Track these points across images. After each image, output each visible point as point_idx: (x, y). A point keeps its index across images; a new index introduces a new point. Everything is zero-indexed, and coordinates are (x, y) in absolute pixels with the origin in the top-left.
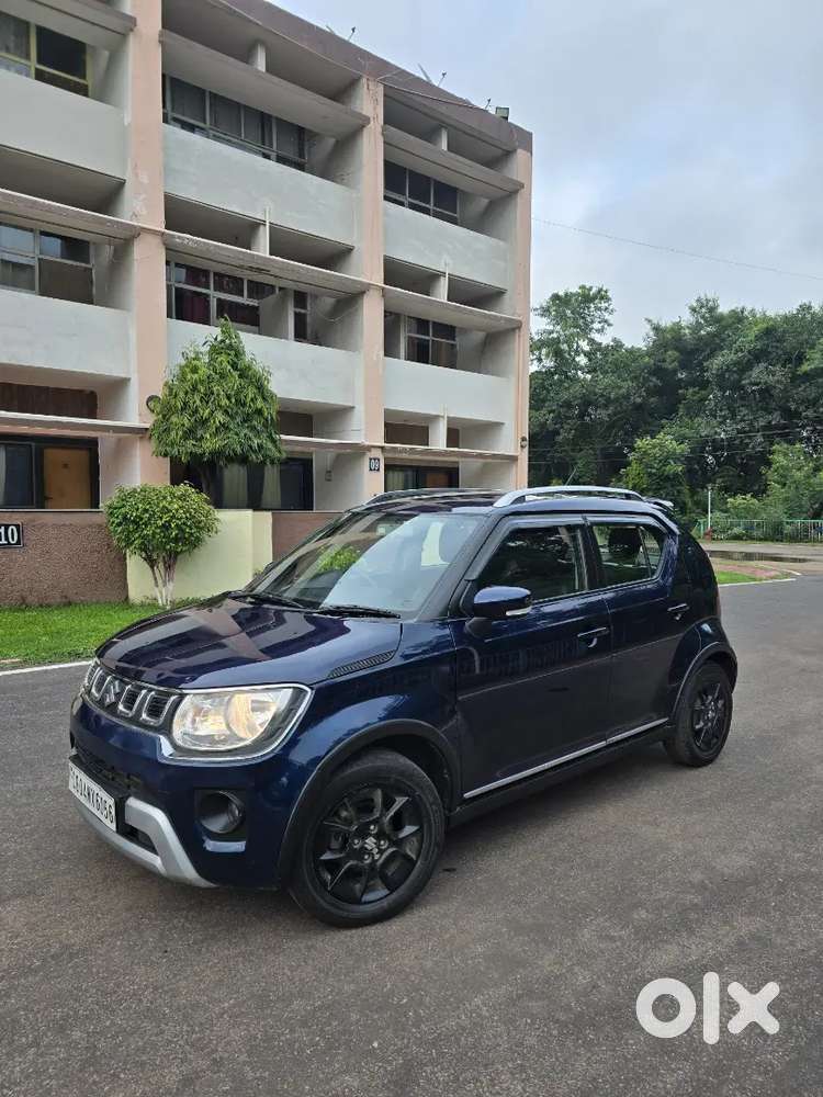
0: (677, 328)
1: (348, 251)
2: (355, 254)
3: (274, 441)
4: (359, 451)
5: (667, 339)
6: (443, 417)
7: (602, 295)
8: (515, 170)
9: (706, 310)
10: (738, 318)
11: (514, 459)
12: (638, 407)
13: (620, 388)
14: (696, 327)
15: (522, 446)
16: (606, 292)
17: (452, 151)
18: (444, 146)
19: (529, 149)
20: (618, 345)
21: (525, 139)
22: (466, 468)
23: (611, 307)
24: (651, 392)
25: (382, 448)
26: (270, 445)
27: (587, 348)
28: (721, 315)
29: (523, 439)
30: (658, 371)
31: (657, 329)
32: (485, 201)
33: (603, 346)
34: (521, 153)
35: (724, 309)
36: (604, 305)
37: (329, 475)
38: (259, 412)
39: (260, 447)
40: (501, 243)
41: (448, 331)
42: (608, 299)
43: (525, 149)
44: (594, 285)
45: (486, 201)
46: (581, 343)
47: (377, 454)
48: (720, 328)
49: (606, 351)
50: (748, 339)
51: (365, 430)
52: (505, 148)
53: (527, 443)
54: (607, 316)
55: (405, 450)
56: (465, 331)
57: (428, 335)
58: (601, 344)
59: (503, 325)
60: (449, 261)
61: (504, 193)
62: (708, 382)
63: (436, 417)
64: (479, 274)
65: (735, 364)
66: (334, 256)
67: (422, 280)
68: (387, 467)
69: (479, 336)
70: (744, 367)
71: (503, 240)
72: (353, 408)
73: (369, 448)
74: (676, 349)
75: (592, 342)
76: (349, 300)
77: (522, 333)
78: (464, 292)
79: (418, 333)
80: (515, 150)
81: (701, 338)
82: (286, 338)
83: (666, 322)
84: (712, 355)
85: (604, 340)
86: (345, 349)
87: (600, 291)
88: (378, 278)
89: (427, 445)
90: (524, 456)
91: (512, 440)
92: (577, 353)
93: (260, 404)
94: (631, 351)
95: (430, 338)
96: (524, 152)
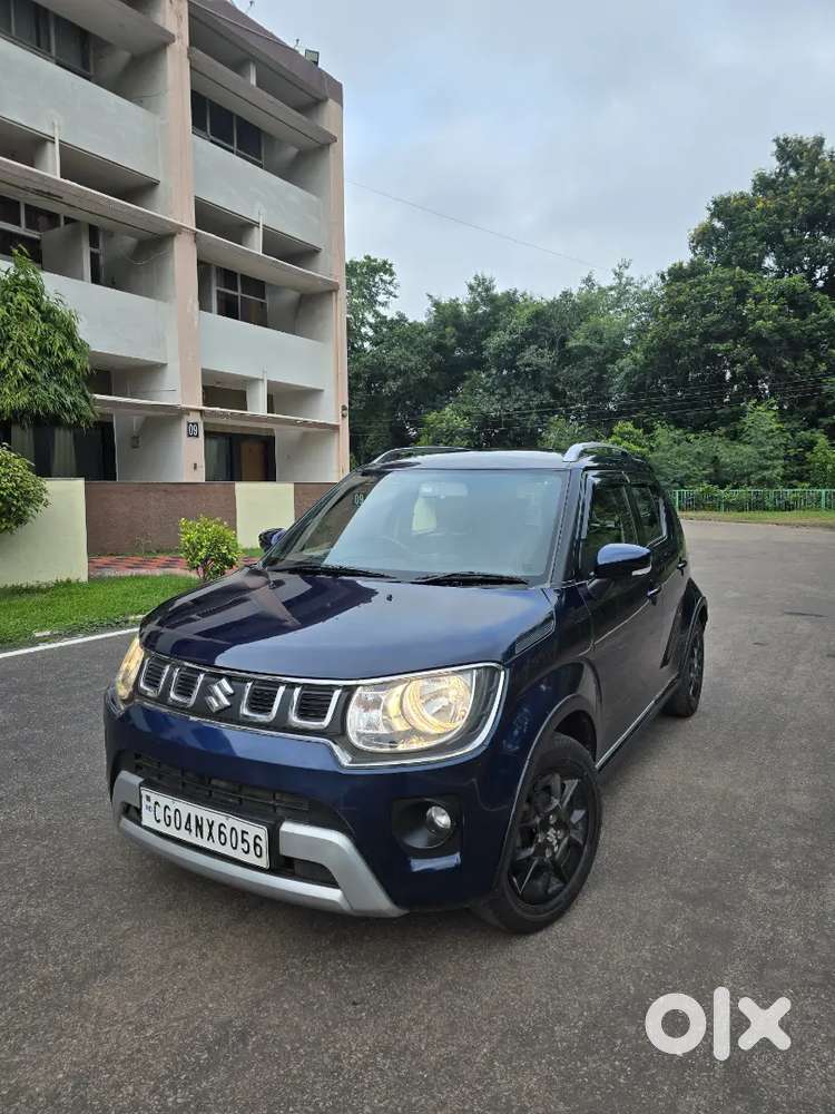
0: (454, 305)
1: (153, 185)
2: (160, 189)
3: (87, 400)
4: (175, 414)
5: (447, 315)
6: (262, 380)
7: (385, 268)
8: (326, 119)
9: (482, 287)
10: (510, 300)
11: (336, 428)
12: (424, 382)
13: (410, 360)
14: (473, 306)
15: (343, 416)
16: (391, 265)
17: (262, 88)
18: (253, 81)
19: (340, 102)
20: (402, 318)
21: (336, 90)
22: (284, 436)
23: (395, 281)
24: (436, 368)
25: (201, 411)
26: (84, 404)
27: (372, 320)
28: (496, 295)
29: (344, 408)
30: (439, 348)
31: (437, 304)
32: (293, 151)
33: (388, 318)
34: (331, 103)
35: (499, 290)
36: (387, 277)
37: (135, 442)
38: (70, 364)
39: (74, 404)
40: (314, 198)
41: (257, 286)
42: (392, 274)
43: (336, 101)
44: (379, 257)
45: (296, 150)
46: (366, 314)
47: (195, 418)
48: (494, 308)
49: (392, 324)
50: (520, 321)
51: (179, 390)
52: (316, 95)
53: (346, 412)
54: (391, 288)
55: (224, 415)
56: (278, 289)
57: (236, 290)
58: (385, 317)
59: (321, 287)
60: (263, 211)
61: (317, 145)
62: (486, 360)
63: (254, 381)
64: (295, 229)
65: (510, 344)
66: (138, 189)
67: (236, 228)
68: (207, 434)
69: (292, 296)
70: (518, 348)
71: (314, 194)
72: (164, 365)
73: (188, 411)
74: (455, 325)
75: (377, 314)
76: (155, 242)
77: (339, 296)
78: (279, 246)
79: (226, 287)
80: (327, 100)
81: (477, 316)
82: (82, 279)
83: (444, 300)
84: (486, 335)
85: (389, 313)
86: (154, 298)
87: (385, 263)
88: (189, 222)
89: (246, 409)
90: (345, 426)
91: (332, 408)
92: (363, 324)
93: (70, 353)
94: (414, 326)
95: (239, 293)
96: (335, 103)
